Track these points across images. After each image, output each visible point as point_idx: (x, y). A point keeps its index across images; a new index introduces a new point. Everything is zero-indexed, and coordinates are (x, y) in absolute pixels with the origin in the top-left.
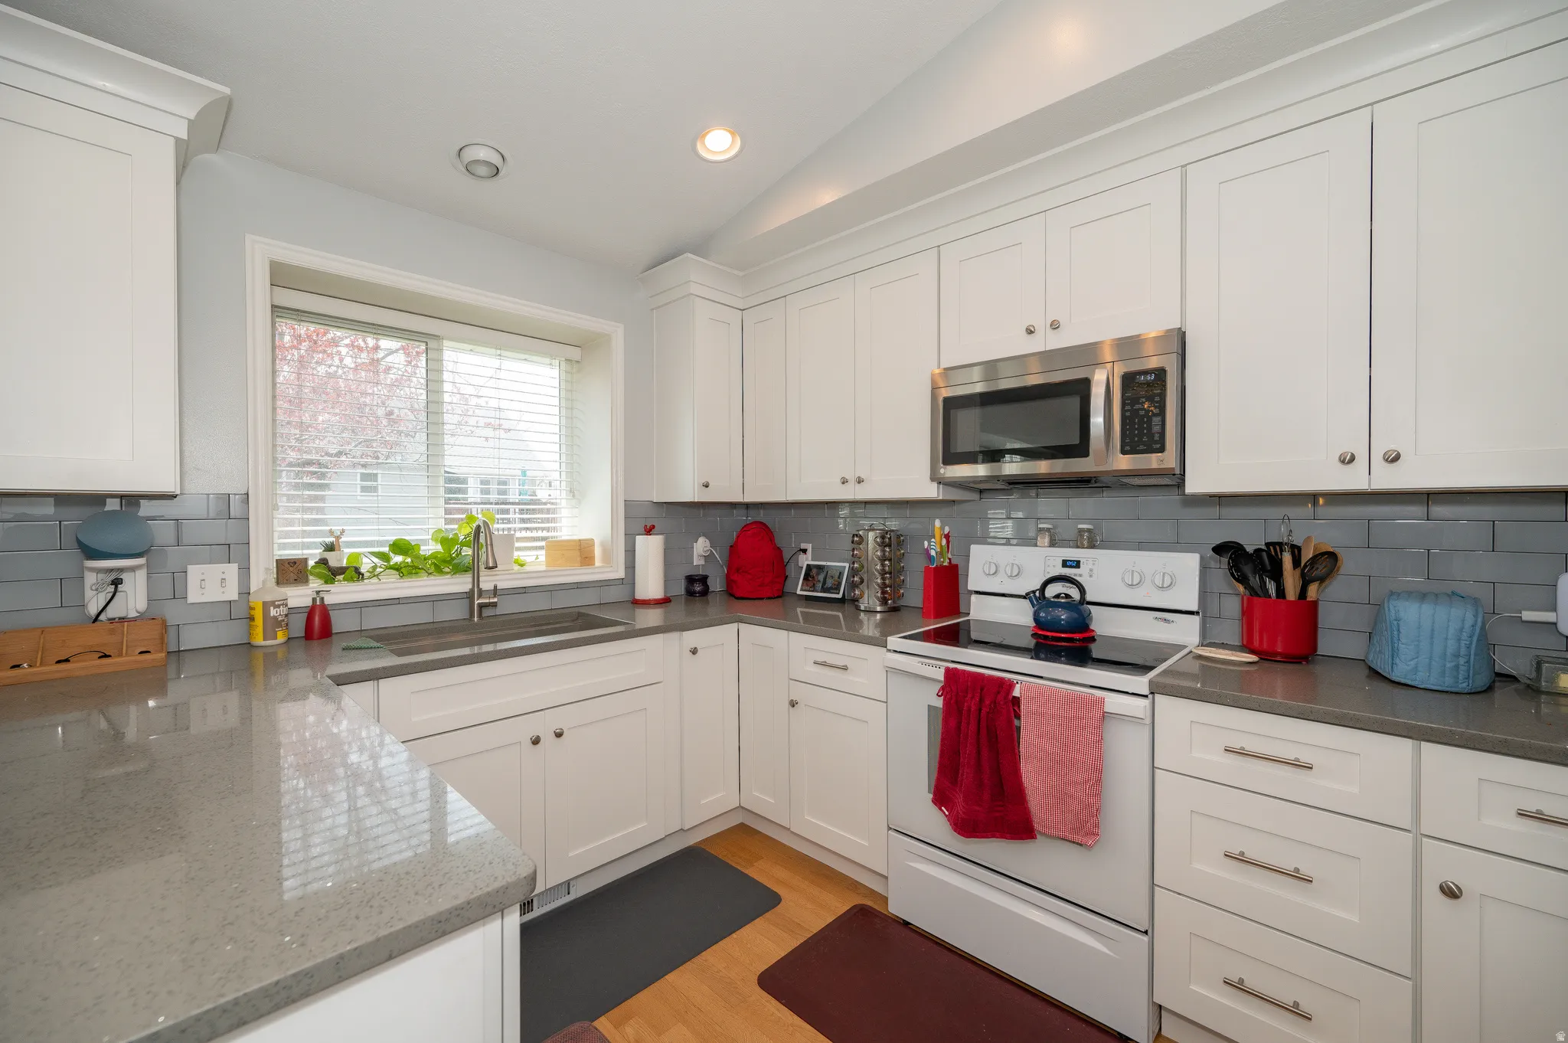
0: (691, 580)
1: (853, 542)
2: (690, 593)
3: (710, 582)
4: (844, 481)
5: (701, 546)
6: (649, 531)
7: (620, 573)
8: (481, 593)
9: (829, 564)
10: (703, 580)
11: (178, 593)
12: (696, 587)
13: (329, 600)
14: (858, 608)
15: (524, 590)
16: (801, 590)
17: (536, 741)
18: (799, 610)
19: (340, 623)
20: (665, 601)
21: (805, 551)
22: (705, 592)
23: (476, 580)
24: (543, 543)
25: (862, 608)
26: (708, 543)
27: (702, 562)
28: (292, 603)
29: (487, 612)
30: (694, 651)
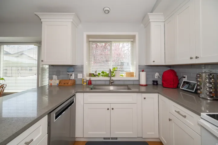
0: (154, 81)
1: (197, 76)
2: (154, 84)
3: (158, 82)
4: (191, 58)
5: (157, 74)
6: (143, 71)
7: (138, 79)
8: (111, 80)
9: (190, 81)
10: (157, 82)
11: (77, 77)
12: (155, 83)
13: (91, 79)
14: (199, 96)
15: (119, 80)
16: (181, 87)
17: (108, 109)
18: (181, 93)
19: (93, 83)
20: (146, 85)
21: (185, 77)
22: (157, 84)
23: (111, 78)
24: (125, 73)
25: (201, 97)
26: (158, 74)
27: (157, 78)
28: (87, 79)
29: (112, 84)
30: (145, 98)
